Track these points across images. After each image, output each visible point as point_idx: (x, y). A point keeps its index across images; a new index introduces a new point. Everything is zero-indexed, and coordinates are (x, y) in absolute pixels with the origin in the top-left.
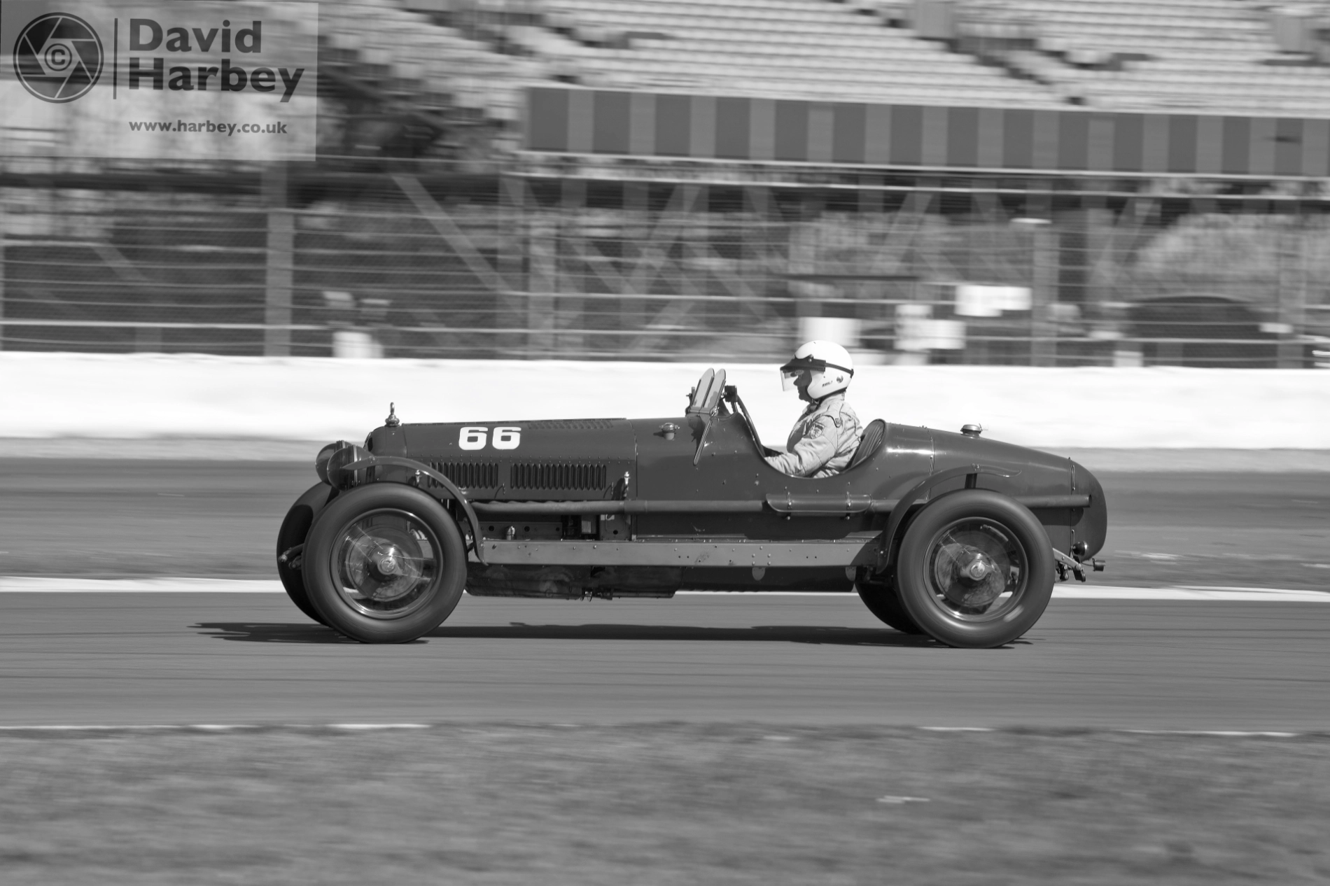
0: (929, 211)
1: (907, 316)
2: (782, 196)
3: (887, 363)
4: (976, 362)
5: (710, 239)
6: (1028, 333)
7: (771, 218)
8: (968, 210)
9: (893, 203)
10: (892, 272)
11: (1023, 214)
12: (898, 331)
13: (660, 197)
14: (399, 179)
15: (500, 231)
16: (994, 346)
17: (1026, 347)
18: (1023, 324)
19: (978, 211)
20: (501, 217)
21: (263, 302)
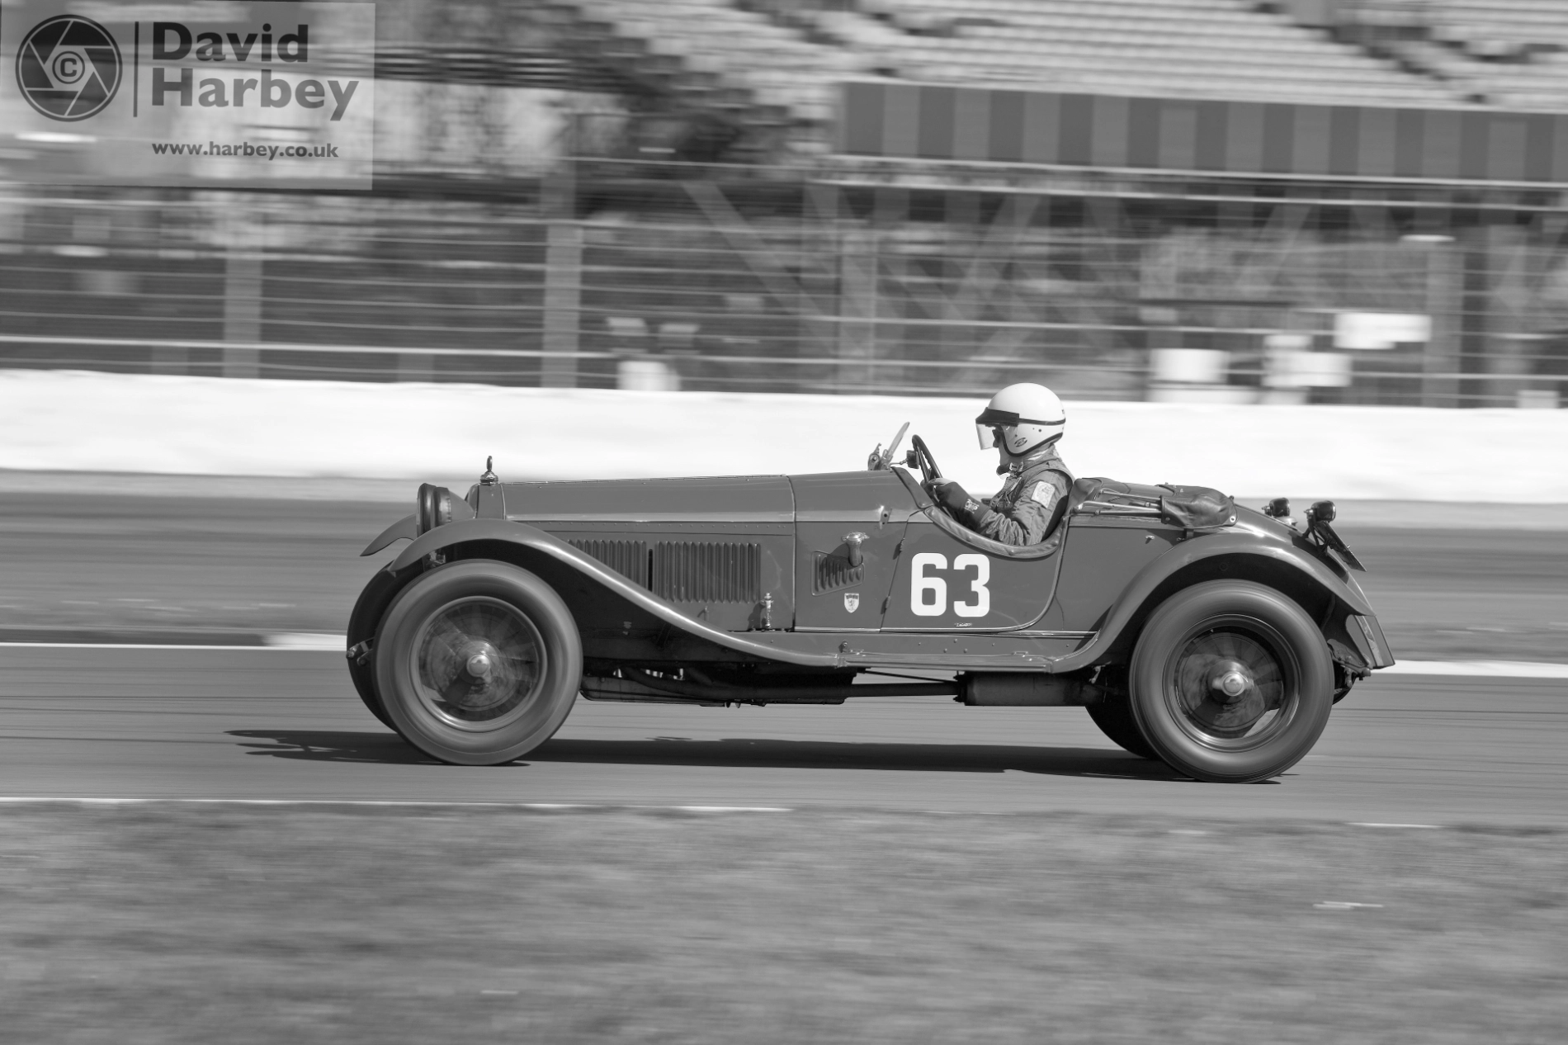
0: (1306, 226)
1: (1277, 348)
2: (1133, 208)
3: (1257, 402)
4: (1361, 401)
5: (1051, 257)
6: (1418, 368)
7: (1121, 235)
8: (1345, 226)
9: (1262, 216)
10: (1263, 297)
11: (1411, 230)
12: (1266, 365)
13: (991, 208)
14: (691, 187)
15: (804, 247)
16: (1384, 384)
17: (1416, 385)
18: (1412, 358)
19: (1358, 227)
20: (806, 231)
21: (541, 326)
